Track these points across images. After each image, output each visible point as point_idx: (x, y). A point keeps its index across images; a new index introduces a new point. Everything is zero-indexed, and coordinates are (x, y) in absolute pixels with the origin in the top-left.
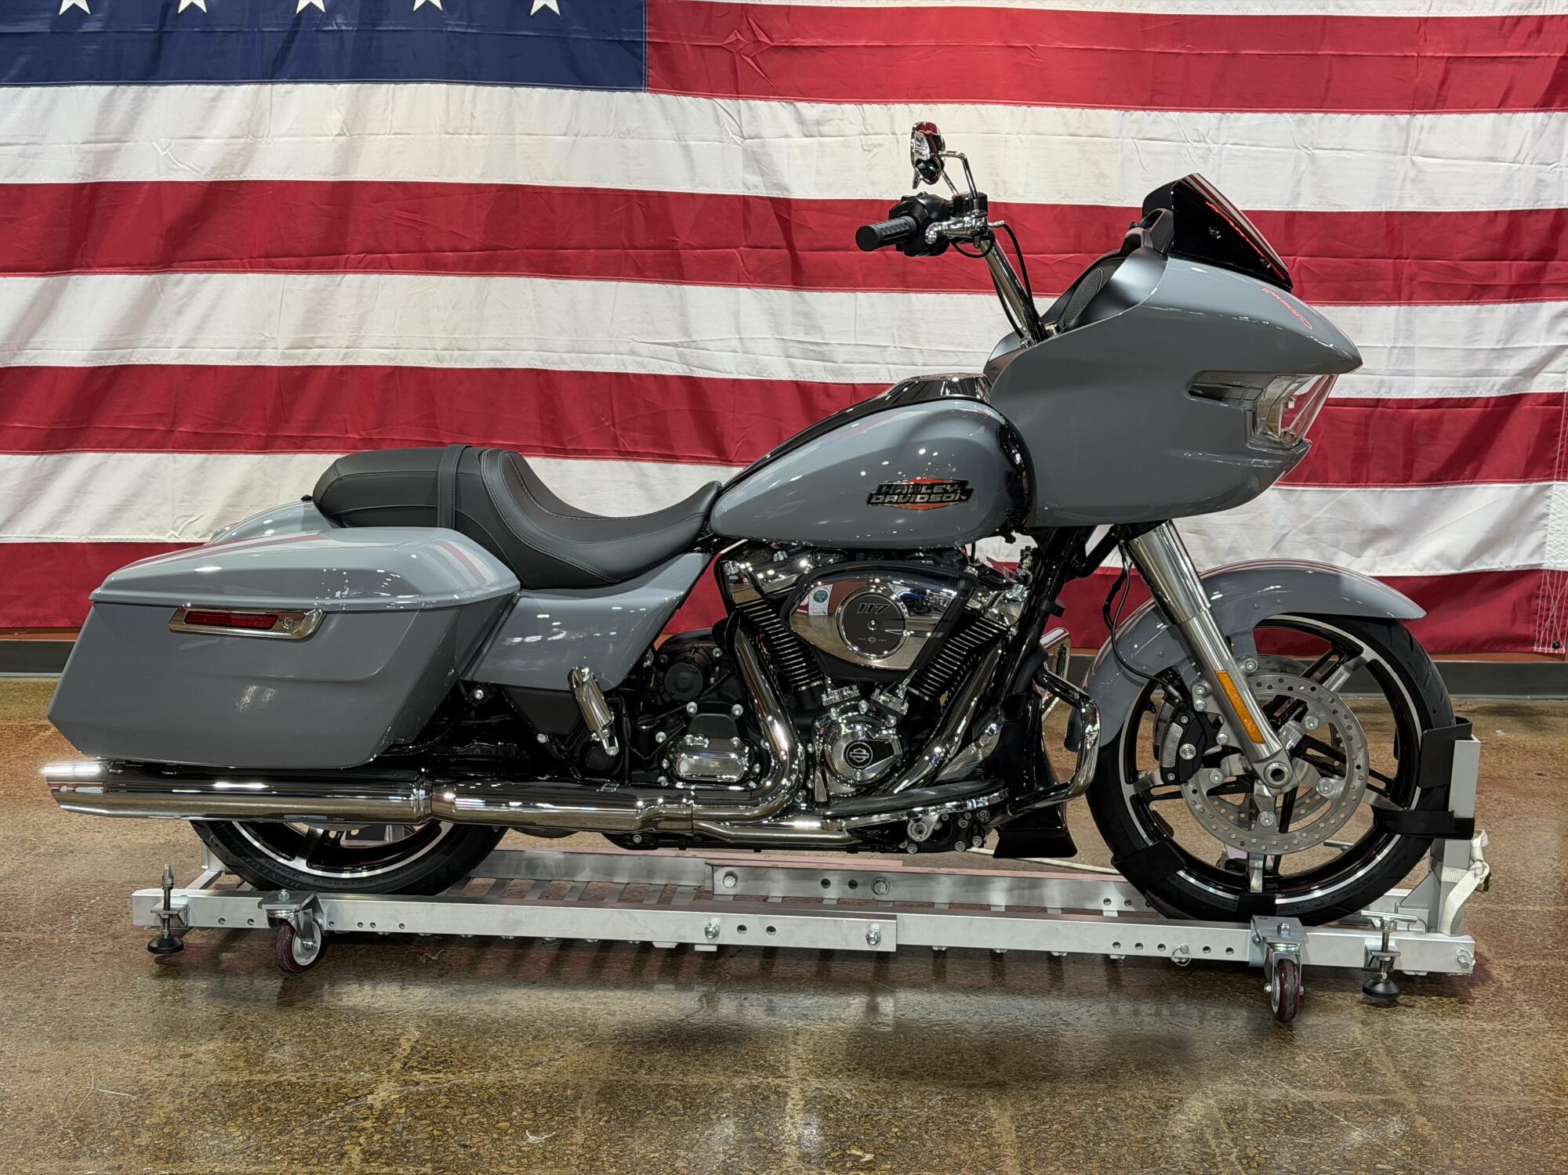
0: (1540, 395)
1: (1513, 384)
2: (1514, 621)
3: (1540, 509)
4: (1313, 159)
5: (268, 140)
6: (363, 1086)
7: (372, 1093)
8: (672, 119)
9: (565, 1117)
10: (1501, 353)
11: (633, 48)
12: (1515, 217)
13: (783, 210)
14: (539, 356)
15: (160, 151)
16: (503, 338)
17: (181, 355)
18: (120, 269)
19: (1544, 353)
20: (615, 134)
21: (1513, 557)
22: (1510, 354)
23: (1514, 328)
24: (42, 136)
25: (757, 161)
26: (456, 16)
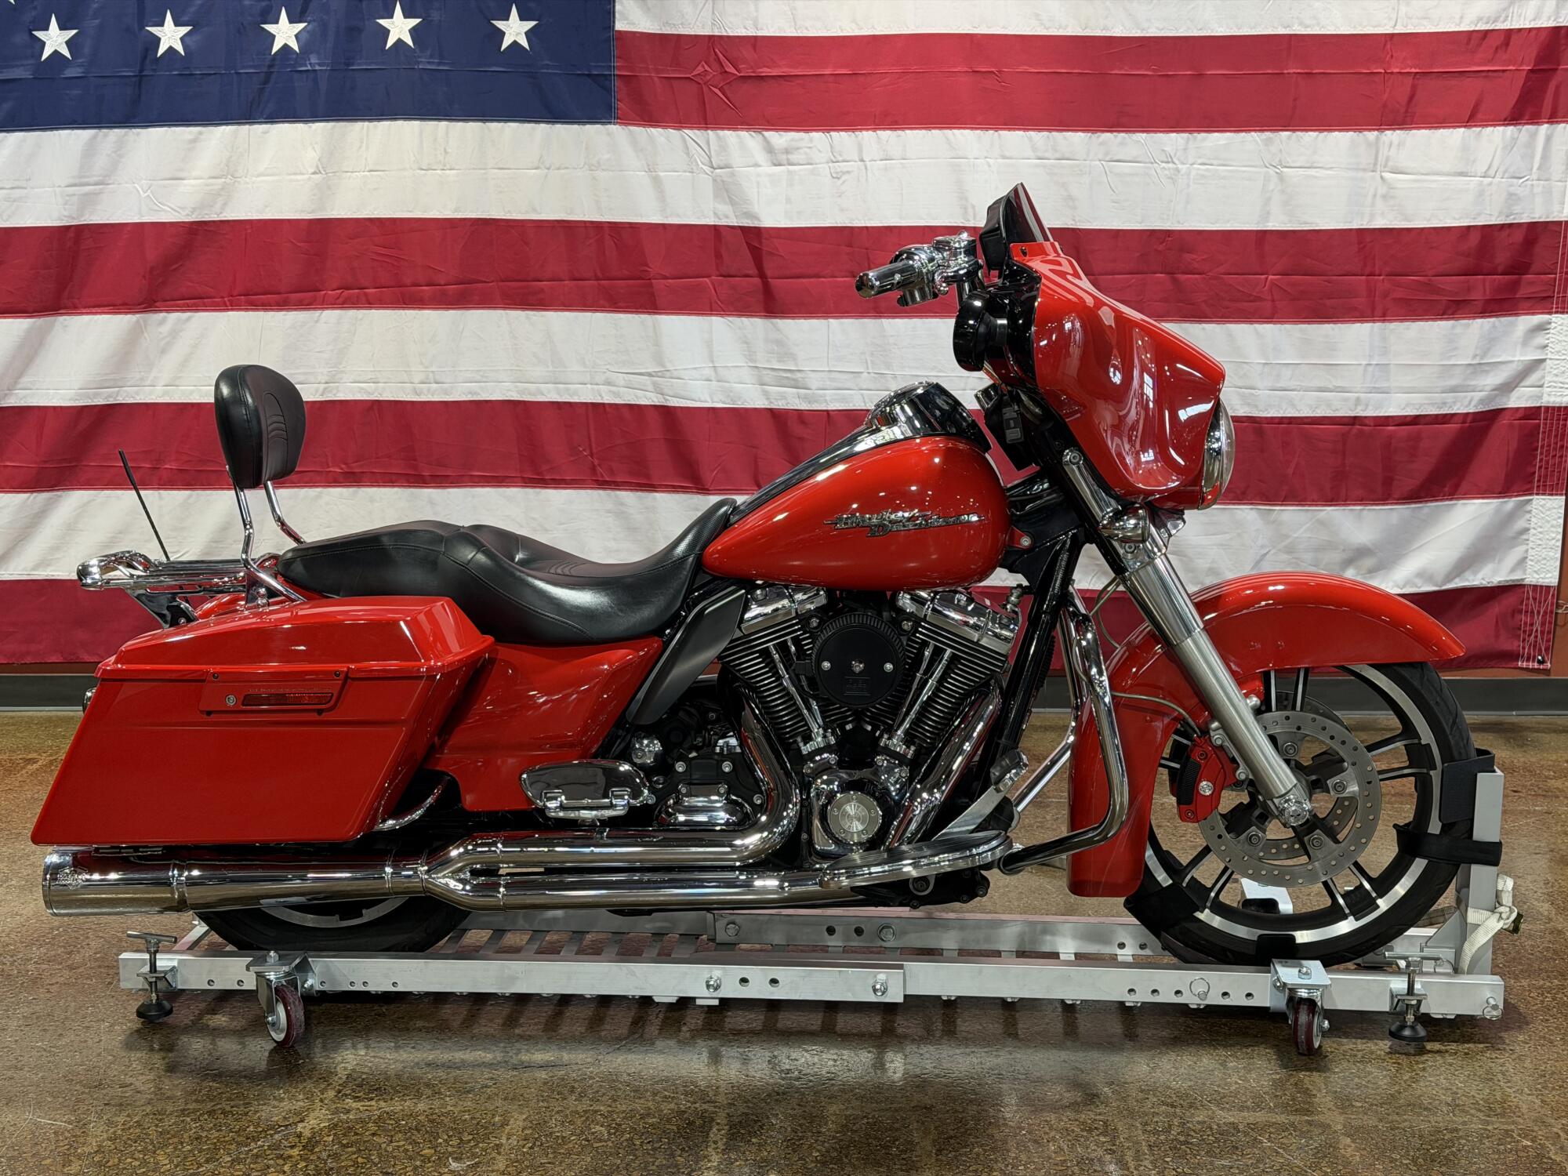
0: (1518, 409)
1: (1490, 399)
2: (1497, 636)
3: (1521, 524)
4: (1281, 177)
5: (247, 180)
6: (295, 1114)
7: (302, 1121)
8: (642, 150)
9: (489, 1143)
10: (1479, 368)
11: (602, 82)
12: (1488, 233)
13: (754, 238)
14: (516, 387)
15: (141, 192)
16: (480, 371)
17: (165, 393)
18: (106, 309)
19: (1520, 368)
20: (586, 166)
21: (1495, 572)
22: (1487, 368)
23: (1490, 342)
24: (27, 180)
25: (725, 190)
26: (428, 53)
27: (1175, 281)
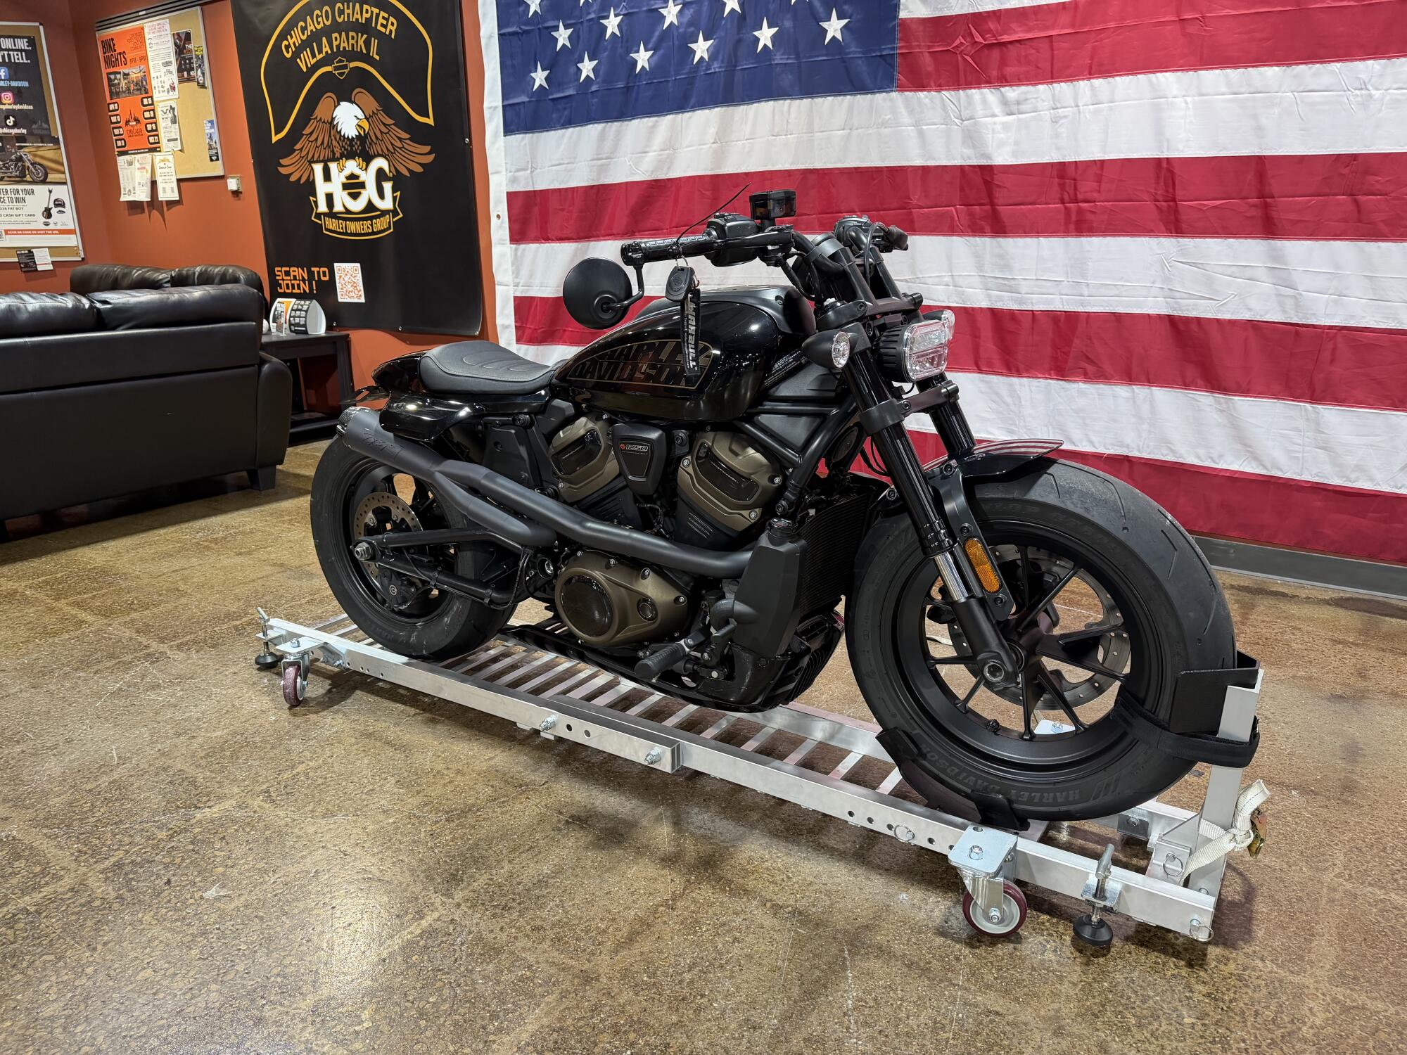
5: (680, 150)
8: (912, 109)
11: (887, 60)
13: (988, 174)
15: (628, 163)
20: (875, 126)
24: (575, 158)
25: (972, 137)
26: (782, 51)
27: (1356, 202)
